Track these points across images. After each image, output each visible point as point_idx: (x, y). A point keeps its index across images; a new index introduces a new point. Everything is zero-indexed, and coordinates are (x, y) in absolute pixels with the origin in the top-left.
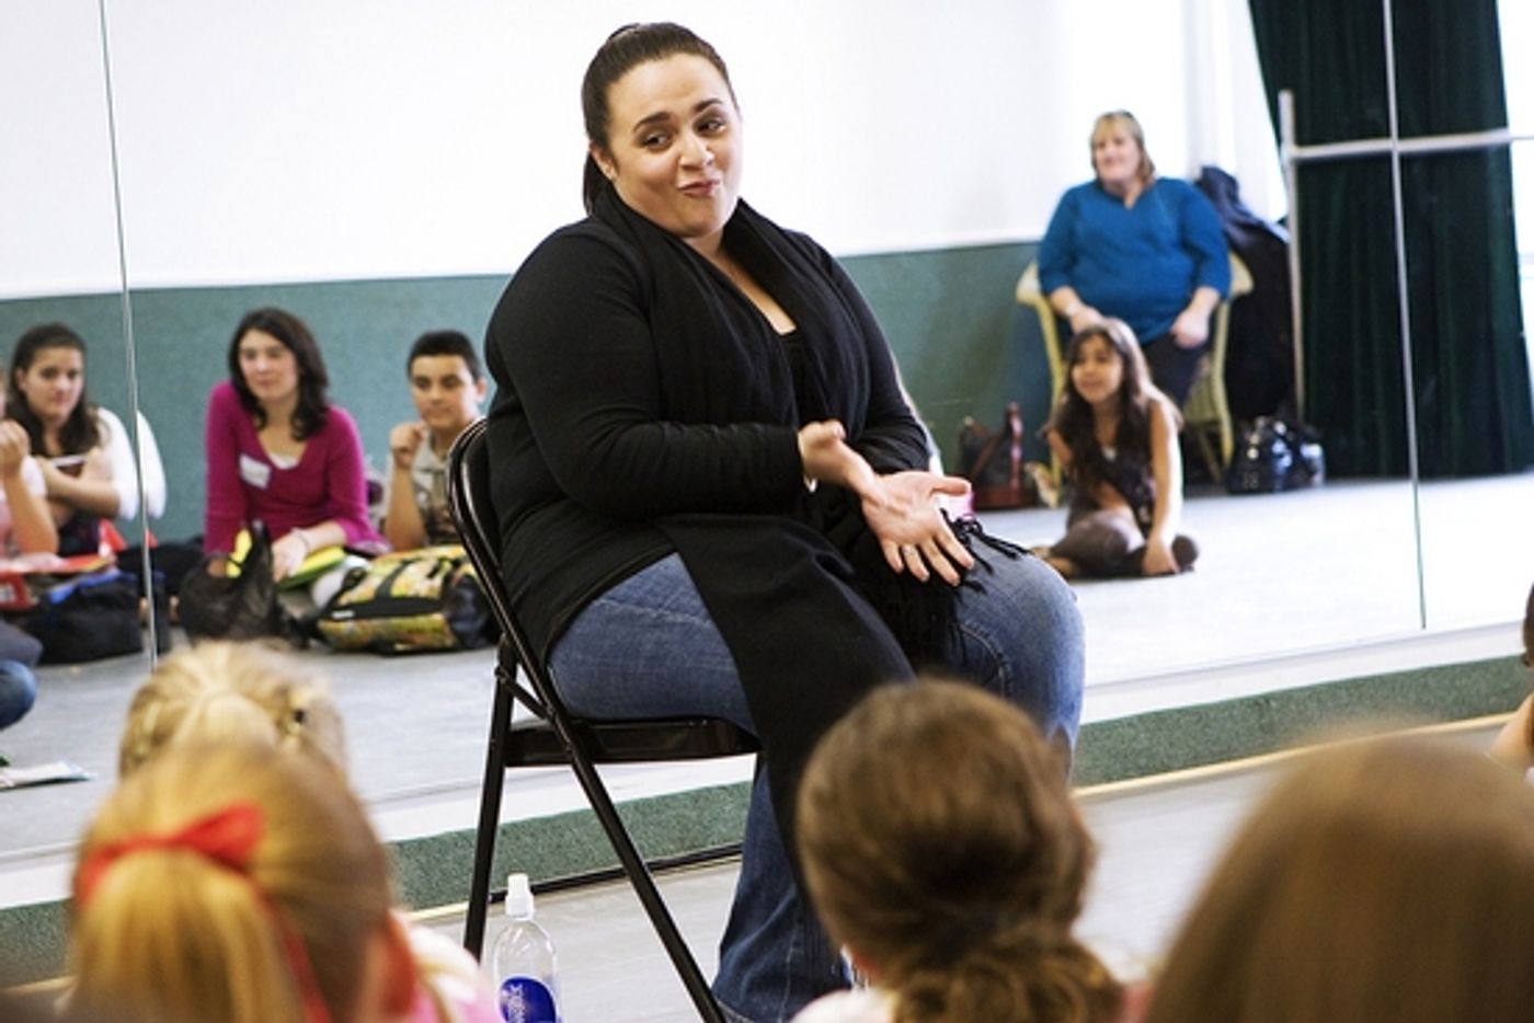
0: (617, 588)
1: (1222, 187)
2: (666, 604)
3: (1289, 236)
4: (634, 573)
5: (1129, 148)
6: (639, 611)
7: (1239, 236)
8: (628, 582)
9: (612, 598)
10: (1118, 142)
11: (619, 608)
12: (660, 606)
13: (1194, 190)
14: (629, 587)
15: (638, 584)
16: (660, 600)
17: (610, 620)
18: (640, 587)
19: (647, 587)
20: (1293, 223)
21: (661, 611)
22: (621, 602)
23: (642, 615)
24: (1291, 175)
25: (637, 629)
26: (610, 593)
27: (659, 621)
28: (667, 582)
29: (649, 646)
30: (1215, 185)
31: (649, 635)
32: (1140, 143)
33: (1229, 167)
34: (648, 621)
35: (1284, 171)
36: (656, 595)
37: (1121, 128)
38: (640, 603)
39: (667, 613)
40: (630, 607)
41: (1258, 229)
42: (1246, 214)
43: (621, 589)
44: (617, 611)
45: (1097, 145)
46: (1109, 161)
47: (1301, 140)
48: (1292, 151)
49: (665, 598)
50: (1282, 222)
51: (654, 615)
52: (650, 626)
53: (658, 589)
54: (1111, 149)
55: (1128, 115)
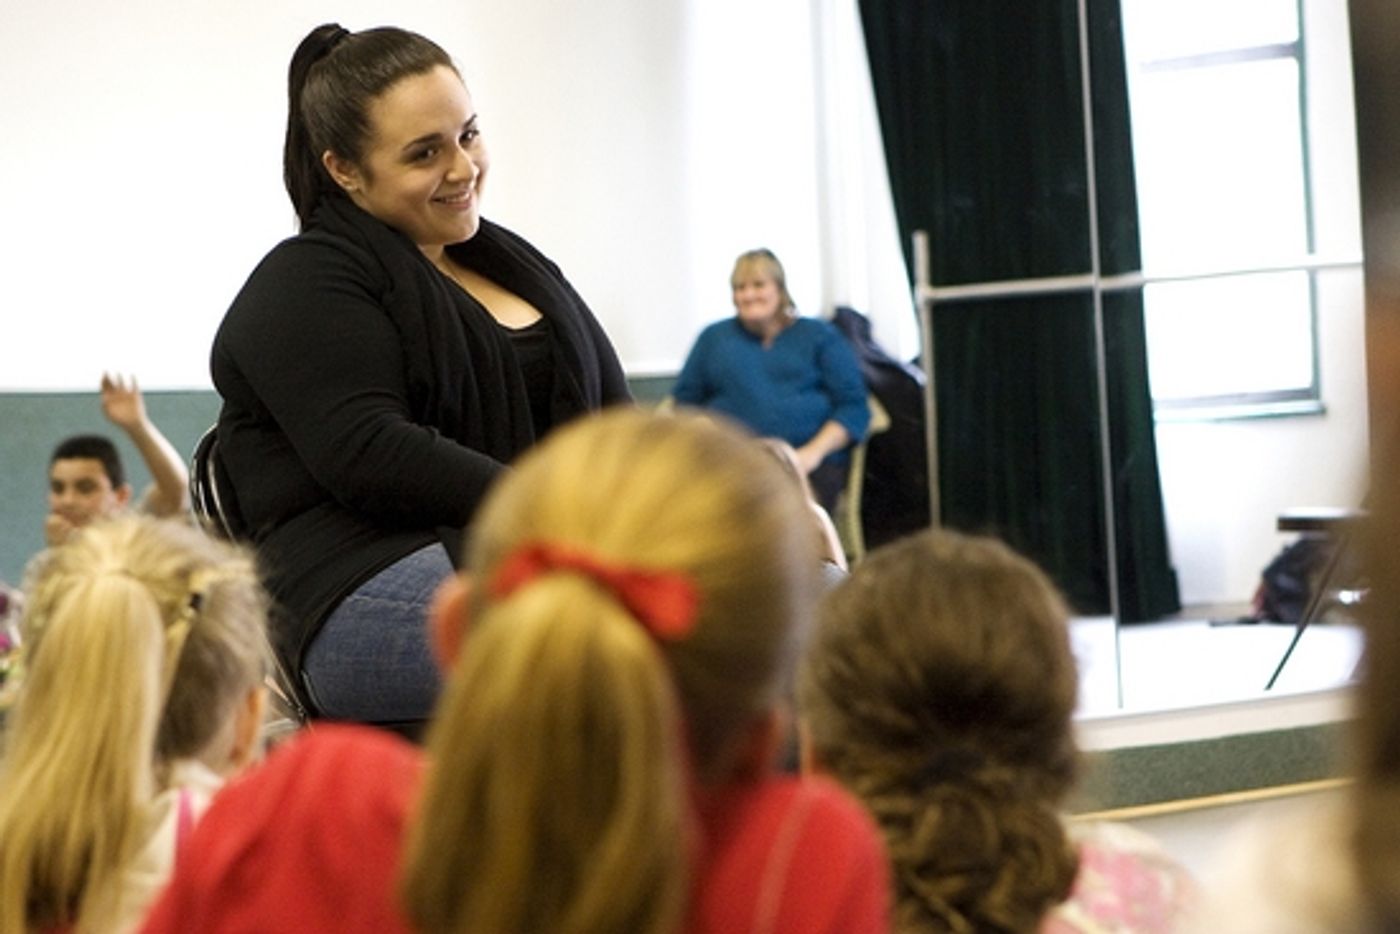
0: (370, 582)
1: (855, 326)
2: (419, 598)
3: (923, 377)
4: (386, 567)
5: (769, 291)
6: (394, 604)
7: (874, 375)
8: (380, 576)
9: (366, 594)
10: (758, 284)
11: (372, 603)
12: (414, 599)
13: (831, 330)
14: (383, 582)
15: (391, 577)
16: (414, 593)
17: (363, 615)
18: (393, 582)
19: (400, 581)
20: (928, 362)
21: (414, 604)
22: (375, 597)
23: (395, 609)
24: (925, 316)
25: (390, 624)
26: (363, 588)
27: (412, 615)
28: (421, 575)
29: (401, 642)
30: (849, 324)
31: (402, 630)
32: (780, 285)
33: (861, 308)
34: (402, 614)
35: (917, 311)
36: (408, 588)
37: (761, 269)
38: (393, 597)
39: (419, 605)
40: (383, 602)
41: (891, 368)
42: (879, 353)
43: (373, 584)
44: (371, 605)
45: (738, 286)
46: (747, 303)
47: (936, 280)
48: (925, 291)
49: (419, 591)
50: (916, 362)
51: (407, 608)
52: (403, 620)
53: (411, 582)
54: (750, 293)
55: (769, 255)
